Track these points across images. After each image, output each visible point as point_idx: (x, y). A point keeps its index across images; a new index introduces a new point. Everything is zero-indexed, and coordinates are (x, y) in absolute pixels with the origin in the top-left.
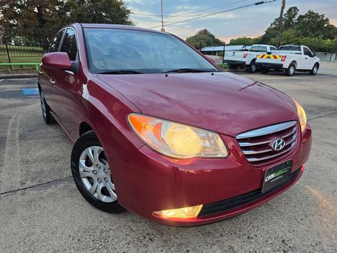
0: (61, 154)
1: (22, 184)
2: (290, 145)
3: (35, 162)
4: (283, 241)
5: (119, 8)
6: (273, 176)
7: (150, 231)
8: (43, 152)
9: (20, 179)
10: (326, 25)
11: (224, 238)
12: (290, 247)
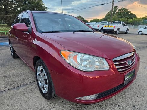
0: (23, 72)
1: (6, 88)
2: (133, 63)
3: (10, 77)
4: (134, 106)
5: (42, 6)
6: (128, 77)
7: (73, 107)
8: (14, 72)
9: (4, 86)
10: (129, 13)
11: (108, 107)
12: (138, 109)
